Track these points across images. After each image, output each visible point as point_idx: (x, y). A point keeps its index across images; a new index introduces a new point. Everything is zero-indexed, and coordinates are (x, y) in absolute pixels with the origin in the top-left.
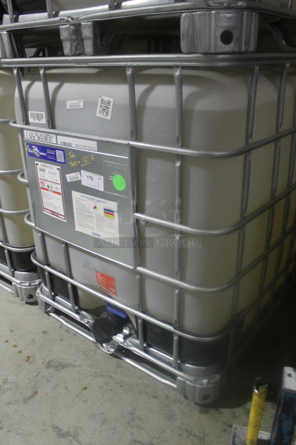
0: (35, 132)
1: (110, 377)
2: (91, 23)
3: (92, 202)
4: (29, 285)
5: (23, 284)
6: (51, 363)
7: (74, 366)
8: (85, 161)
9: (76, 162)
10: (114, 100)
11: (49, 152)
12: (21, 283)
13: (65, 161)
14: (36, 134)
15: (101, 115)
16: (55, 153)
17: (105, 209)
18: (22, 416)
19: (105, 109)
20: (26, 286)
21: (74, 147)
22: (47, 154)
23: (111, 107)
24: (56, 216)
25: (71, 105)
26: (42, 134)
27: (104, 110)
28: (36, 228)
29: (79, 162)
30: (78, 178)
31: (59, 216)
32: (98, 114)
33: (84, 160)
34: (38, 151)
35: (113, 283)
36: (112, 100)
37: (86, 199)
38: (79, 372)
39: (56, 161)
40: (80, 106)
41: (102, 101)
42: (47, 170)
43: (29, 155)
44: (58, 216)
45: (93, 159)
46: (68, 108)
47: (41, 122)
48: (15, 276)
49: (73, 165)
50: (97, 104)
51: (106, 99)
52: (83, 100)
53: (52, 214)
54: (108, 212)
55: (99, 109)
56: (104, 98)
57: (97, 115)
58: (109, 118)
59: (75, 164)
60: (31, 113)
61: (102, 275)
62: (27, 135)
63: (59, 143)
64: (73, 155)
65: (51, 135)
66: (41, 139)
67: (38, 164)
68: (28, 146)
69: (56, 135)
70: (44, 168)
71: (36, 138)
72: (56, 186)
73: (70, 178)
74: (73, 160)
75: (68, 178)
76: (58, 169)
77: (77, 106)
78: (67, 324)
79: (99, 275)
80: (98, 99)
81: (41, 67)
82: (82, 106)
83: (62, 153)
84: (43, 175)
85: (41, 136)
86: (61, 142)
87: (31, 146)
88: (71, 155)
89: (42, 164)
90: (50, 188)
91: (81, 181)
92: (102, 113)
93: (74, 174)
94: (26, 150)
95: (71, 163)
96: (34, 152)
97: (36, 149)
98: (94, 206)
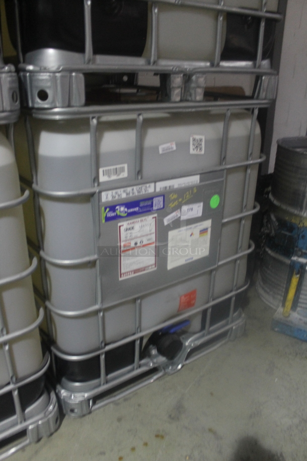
0: (122, 190)
3: (190, 231)
4: (54, 407)
5: (47, 414)
7: (182, 399)
8: (187, 196)
9: (177, 201)
10: (205, 137)
11: (142, 204)
13: (164, 205)
14: (124, 191)
15: (195, 152)
16: (152, 202)
17: (200, 231)
19: (198, 146)
20: (52, 412)
21: (176, 186)
22: (139, 208)
23: (203, 144)
24: (141, 271)
25: (163, 150)
26: (135, 188)
29: (180, 200)
30: (177, 215)
31: (147, 268)
32: (192, 152)
34: (126, 210)
35: (195, 295)
36: (203, 138)
38: (191, 396)
39: (152, 210)
40: (172, 148)
41: (194, 140)
42: (136, 226)
43: (106, 221)
45: (195, 191)
46: (161, 152)
47: (121, 177)
48: (26, 418)
49: (173, 206)
50: (189, 143)
51: (197, 137)
52: (174, 143)
53: (134, 273)
54: (204, 231)
55: (191, 147)
56: (194, 137)
58: (203, 152)
59: (176, 203)
60: (103, 171)
61: (185, 296)
62: (107, 197)
63: (158, 190)
64: (174, 196)
65: (148, 185)
66: (131, 195)
67: (123, 225)
68: (108, 210)
69: (155, 182)
70: (132, 225)
71: (124, 196)
72: (149, 237)
73: (169, 220)
74: (174, 200)
75: (166, 221)
76: (153, 218)
77: (169, 149)
78: (118, 397)
79: (183, 297)
80: (190, 139)
81: (139, 115)
82: (175, 148)
83: (161, 199)
84: (129, 235)
85: (131, 191)
86: (161, 188)
87: (113, 208)
88: (173, 196)
89: (129, 222)
90: (139, 244)
91: (180, 217)
92: (195, 150)
93: (174, 214)
94: (103, 215)
95: (171, 204)
96: (118, 213)
97: (122, 209)
98: (190, 234)
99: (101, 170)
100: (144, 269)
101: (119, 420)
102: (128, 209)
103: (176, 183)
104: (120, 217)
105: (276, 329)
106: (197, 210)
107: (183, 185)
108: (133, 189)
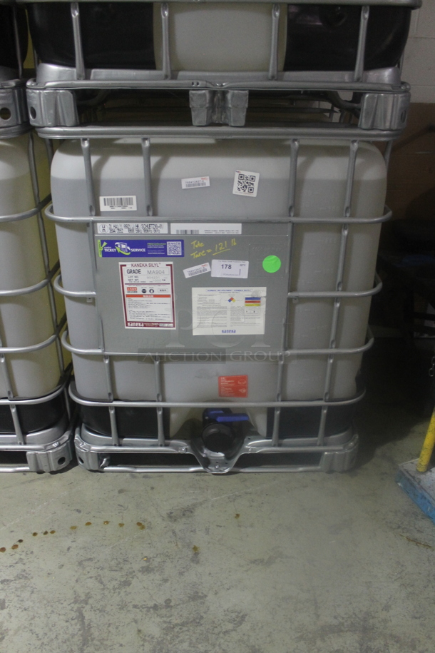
0: (123, 224)
1: (247, 493)
2: (247, 92)
3: (228, 294)
4: (60, 445)
5: (49, 447)
6: (172, 515)
7: (201, 504)
8: (221, 248)
9: (203, 252)
10: (260, 175)
11: (150, 246)
12: (46, 447)
13: (183, 253)
14: (126, 226)
15: (241, 193)
16: (166, 246)
17: (247, 299)
18: (210, 574)
19: (247, 184)
20: (54, 448)
21: (202, 232)
22: (147, 249)
23: (256, 184)
24: (154, 326)
25: (189, 185)
26: (140, 224)
27: (246, 186)
28: (106, 353)
29: (209, 251)
30: (205, 270)
31: (160, 325)
32: (235, 191)
33: (219, 247)
34: (129, 248)
35: (245, 382)
36: (257, 175)
37: (217, 293)
38: (212, 506)
39: (166, 255)
40: (204, 184)
41: (241, 177)
42: (143, 270)
43: (103, 256)
44: (158, 326)
45: (235, 244)
46: (184, 186)
47: (128, 209)
48: (27, 442)
49: (197, 256)
50: (233, 180)
51: (247, 174)
52: (208, 177)
53: (145, 326)
54: (252, 300)
55: (236, 185)
56: (242, 172)
57: (234, 193)
58: (254, 194)
59: (202, 254)
60: (105, 199)
61: (228, 379)
62: (103, 230)
63: (173, 232)
64: (199, 244)
65: (158, 224)
66: (135, 232)
67: (125, 265)
68: (105, 244)
69: (169, 222)
70: (138, 268)
71: (126, 231)
72: (162, 287)
73: (191, 273)
74: (199, 250)
75: (187, 273)
76: (167, 265)
77: (199, 185)
78: (138, 470)
79: (223, 379)
80: (234, 174)
81: (145, 139)
82: (208, 184)
83: (179, 244)
84: (134, 278)
85: (135, 228)
86: (178, 231)
87: (111, 243)
88: (196, 243)
89: (134, 263)
90: (148, 293)
91: (210, 273)
92: (242, 191)
93: (199, 267)
94: (100, 249)
95: (194, 254)
96: (119, 251)
97: (124, 246)
98: (230, 298)
99: (101, 199)
100: (158, 324)
101: (121, 491)
102: (131, 248)
103: (202, 229)
104: (121, 255)
105: (399, 484)
106: (240, 269)
107: (214, 233)
108: (137, 226)
